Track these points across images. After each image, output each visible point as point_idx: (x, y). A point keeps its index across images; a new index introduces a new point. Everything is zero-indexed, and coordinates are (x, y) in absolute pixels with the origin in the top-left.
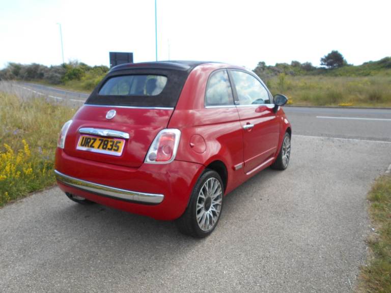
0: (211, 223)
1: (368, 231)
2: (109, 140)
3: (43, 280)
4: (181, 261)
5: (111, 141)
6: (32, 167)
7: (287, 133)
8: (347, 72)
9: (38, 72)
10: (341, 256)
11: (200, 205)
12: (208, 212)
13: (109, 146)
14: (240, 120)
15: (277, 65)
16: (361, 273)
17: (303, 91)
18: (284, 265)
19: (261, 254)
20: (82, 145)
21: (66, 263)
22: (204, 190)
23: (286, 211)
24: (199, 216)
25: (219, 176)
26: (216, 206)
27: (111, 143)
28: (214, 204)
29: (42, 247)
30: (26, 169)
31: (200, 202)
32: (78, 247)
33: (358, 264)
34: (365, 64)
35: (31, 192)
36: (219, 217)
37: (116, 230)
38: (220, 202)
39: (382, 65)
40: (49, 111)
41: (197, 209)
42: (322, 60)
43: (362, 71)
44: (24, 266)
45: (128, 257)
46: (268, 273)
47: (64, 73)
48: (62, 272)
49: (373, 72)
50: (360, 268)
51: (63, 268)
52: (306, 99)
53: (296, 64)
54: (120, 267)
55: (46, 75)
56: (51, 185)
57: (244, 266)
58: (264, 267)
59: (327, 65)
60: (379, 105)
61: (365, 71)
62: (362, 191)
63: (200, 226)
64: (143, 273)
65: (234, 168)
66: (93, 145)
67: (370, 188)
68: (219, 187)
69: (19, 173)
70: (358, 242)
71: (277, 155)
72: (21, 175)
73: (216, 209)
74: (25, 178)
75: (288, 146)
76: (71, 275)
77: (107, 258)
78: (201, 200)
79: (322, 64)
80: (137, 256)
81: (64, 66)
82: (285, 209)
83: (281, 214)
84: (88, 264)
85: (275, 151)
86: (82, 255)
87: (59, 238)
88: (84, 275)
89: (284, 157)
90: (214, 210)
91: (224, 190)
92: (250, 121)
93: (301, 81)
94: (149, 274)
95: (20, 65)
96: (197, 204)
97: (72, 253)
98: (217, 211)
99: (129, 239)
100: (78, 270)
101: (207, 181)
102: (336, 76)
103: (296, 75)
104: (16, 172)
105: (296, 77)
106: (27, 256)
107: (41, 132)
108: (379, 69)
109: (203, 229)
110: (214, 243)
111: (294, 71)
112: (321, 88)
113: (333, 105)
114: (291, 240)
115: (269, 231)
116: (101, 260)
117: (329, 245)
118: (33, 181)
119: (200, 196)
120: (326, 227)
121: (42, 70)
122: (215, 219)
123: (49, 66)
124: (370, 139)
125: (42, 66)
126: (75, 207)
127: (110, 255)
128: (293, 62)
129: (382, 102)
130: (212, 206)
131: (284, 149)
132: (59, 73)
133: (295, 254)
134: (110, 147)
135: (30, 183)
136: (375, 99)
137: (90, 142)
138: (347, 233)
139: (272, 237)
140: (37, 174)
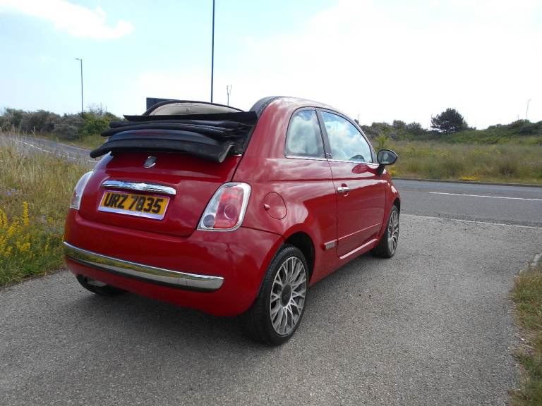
0: (289, 323)
1: (516, 342)
2: (147, 197)
3: (37, 399)
4: (246, 378)
5: (149, 199)
6: (30, 241)
7: (394, 206)
8: (469, 138)
9: (47, 123)
10: (481, 375)
11: (275, 295)
12: (286, 307)
13: (146, 206)
14: (333, 180)
15: (374, 125)
16: (512, 400)
17: (411, 159)
18: (398, 386)
19: (364, 370)
20: (106, 205)
21: (73, 376)
22: (282, 274)
23: (397, 312)
24: (274, 312)
25: (303, 256)
26: (297, 299)
27: (150, 202)
28: (295, 296)
29: (37, 352)
30: (22, 245)
31: (275, 291)
32: (92, 355)
33: (507, 386)
34: (491, 128)
35: (25, 277)
36: (301, 316)
37: (150, 331)
38: (303, 294)
39: (515, 130)
40: (59, 170)
41: (271, 301)
42: (434, 120)
43: (488, 138)
44: (9, 379)
45: (167, 369)
46: (375, 397)
47: (81, 125)
48: (66, 389)
49: (502, 140)
50: (510, 393)
51: (67, 383)
52: (414, 170)
53: (399, 125)
54: (155, 383)
55: (57, 127)
56: (55, 269)
57: (339, 386)
58: (370, 389)
59: (441, 128)
60: (514, 181)
61: (491, 139)
62: (501, 288)
63: (275, 326)
64: (189, 393)
65: (323, 247)
66: (123, 205)
67: (511, 284)
68: (301, 272)
69: (10, 248)
70: (503, 356)
71: (381, 235)
72: (13, 252)
73: (298, 304)
74: (18, 257)
75: (395, 225)
76: (79, 394)
77: (134, 371)
78: (277, 288)
79: (434, 127)
80: (180, 369)
81: (83, 115)
82: (394, 310)
83: (390, 316)
84: (105, 379)
85: (378, 230)
86: (97, 365)
87: (65, 341)
88: (99, 394)
89: (390, 239)
90: (295, 304)
91: (309, 277)
92: (347, 182)
93: (406, 147)
94: (198, 395)
95: (21, 112)
96: (272, 293)
97: (82, 363)
98: (299, 306)
99: (169, 344)
100: (91, 387)
101: (287, 261)
102: (453, 142)
103: (400, 139)
104: (6, 247)
105: (399, 142)
106: (14, 365)
107: (46, 196)
108: (509, 136)
109: (278, 332)
110: (294, 353)
111: (397, 134)
112: (434, 156)
113: (451, 179)
114: (406, 352)
115: (374, 338)
116: (126, 373)
117: (462, 360)
118: (30, 261)
119: (275, 281)
120: (455, 335)
121: (51, 120)
122: (295, 318)
123: (62, 115)
124: (506, 222)
125: (53, 114)
126: (90, 299)
127: (140, 366)
128: (395, 122)
129: (517, 177)
130: (291, 298)
131: (391, 228)
132: (76, 125)
133: (414, 370)
134: (147, 208)
135: (25, 265)
136: (507, 172)
137: (118, 200)
138: (486, 343)
139: (378, 347)
140: (37, 252)
